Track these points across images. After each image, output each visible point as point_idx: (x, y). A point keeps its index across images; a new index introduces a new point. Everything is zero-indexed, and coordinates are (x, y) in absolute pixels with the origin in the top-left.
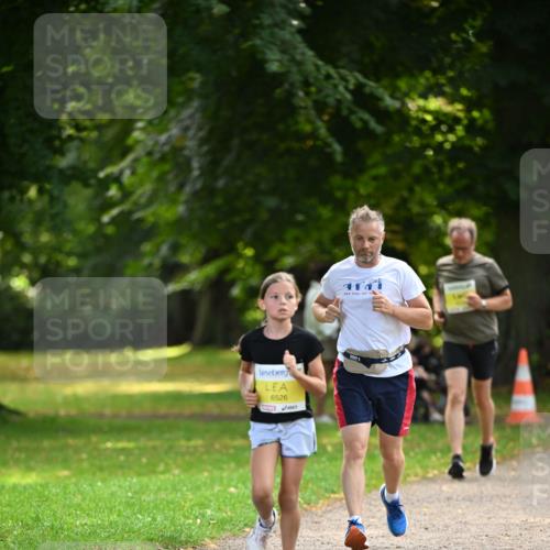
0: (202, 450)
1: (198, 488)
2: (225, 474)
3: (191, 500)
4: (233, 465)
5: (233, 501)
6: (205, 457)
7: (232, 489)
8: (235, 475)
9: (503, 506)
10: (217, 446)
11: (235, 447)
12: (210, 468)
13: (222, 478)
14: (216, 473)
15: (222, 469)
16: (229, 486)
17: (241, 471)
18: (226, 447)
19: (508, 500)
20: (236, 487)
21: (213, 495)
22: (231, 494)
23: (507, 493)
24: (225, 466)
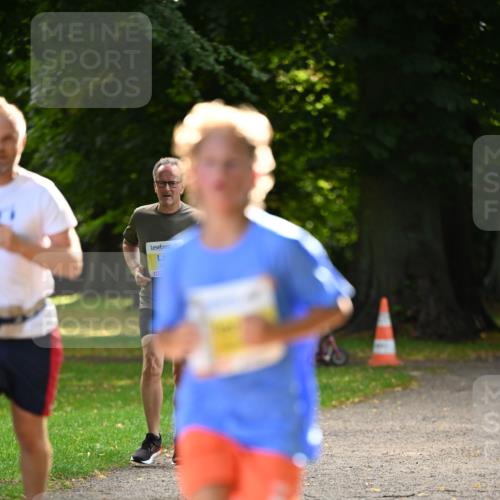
0: (92, 389)
1: (89, 423)
2: (113, 411)
3: (82, 435)
4: (120, 403)
5: (120, 436)
6: (95, 395)
7: (120, 425)
8: (122, 413)
9: (367, 440)
10: (105, 386)
11: (121, 387)
12: (99, 405)
13: (110, 415)
14: (105, 411)
15: (110, 407)
16: (116, 422)
17: (128, 408)
18: (114, 387)
19: (371, 435)
20: (123, 424)
21: (102, 430)
22: (119, 429)
23: (370, 429)
24: (113, 404)
